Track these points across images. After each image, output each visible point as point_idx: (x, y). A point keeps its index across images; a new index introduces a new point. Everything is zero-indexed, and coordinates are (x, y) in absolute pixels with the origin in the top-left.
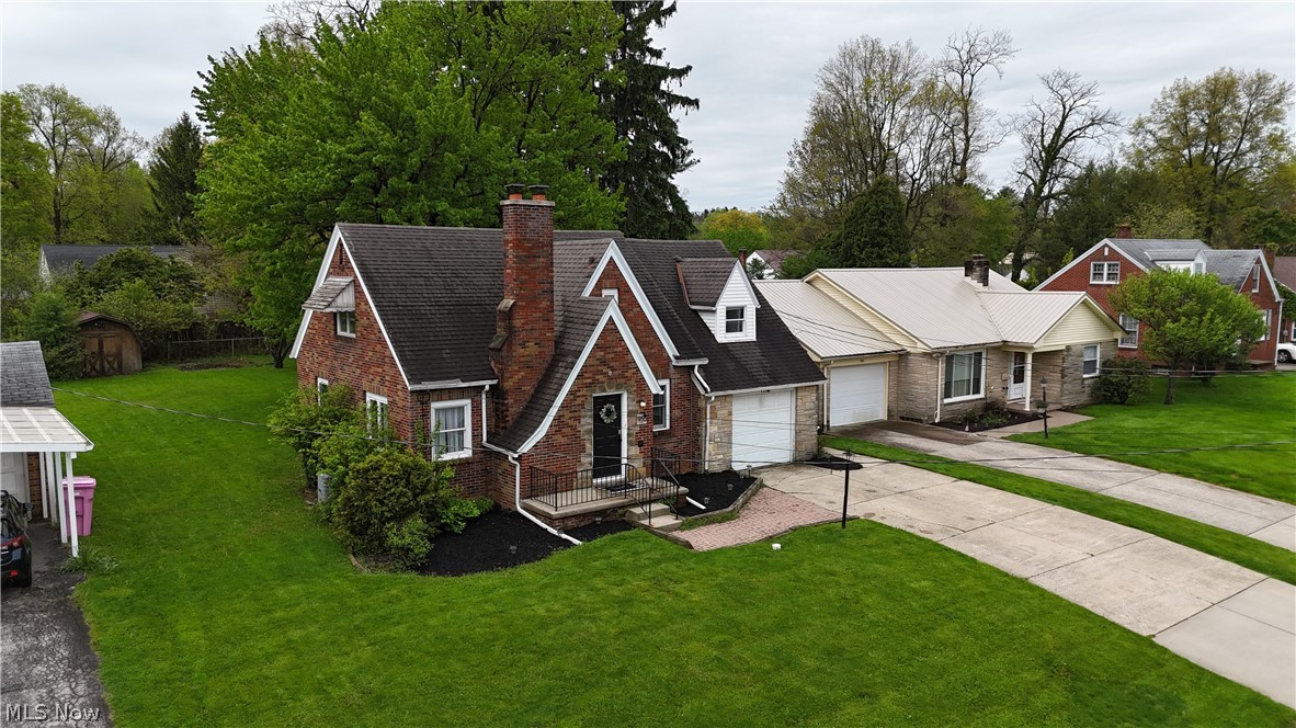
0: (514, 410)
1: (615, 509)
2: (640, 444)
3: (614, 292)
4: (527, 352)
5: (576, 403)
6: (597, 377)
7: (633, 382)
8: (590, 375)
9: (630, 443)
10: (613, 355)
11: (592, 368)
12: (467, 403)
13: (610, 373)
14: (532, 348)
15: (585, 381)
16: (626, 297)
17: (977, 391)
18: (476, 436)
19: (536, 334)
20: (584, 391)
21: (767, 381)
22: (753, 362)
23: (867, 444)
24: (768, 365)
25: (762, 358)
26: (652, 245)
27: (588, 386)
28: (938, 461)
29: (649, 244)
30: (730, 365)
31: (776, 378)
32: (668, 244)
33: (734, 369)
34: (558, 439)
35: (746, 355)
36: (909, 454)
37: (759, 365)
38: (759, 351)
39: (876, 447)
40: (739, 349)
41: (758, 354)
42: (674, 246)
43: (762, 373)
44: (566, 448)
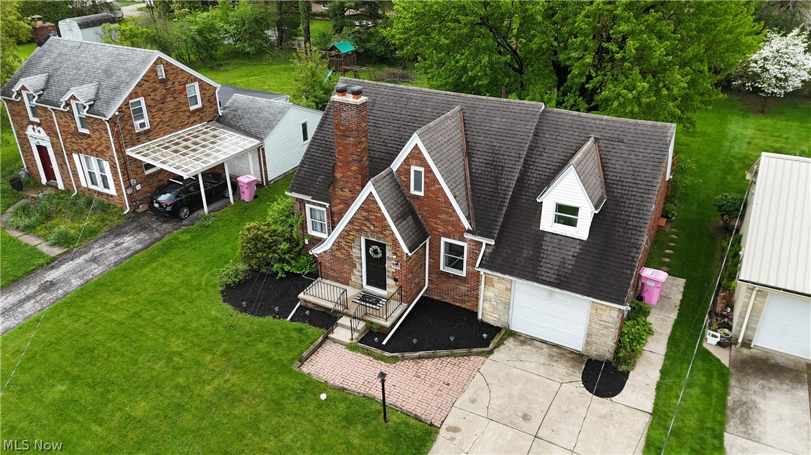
2: (396, 280)
4: (344, 194)
5: (349, 238)
6: (363, 227)
8: (358, 224)
10: (374, 217)
11: (360, 221)
12: (324, 210)
13: (372, 228)
15: (354, 227)
16: (430, 175)
18: (328, 230)
19: (350, 185)
20: (354, 233)
21: (548, 279)
22: (556, 259)
23: (715, 384)
24: (570, 267)
25: (570, 258)
26: (579, 119)
27: (357, 231)
28: (697, 447)
29: (576, 118)
30: (526, 253)
31: (563, 282)
32: (602, 120)
33: (526, 258)
34: (338, 254)
35: (556, 250)
36: (702, 421)
37: (558, 264)
38: (577, 250)
39: (708, 392)
40: (555, 241)
41: (571, 253)
42: (604, 123)
43: (552, 271)
44: (344, 261)
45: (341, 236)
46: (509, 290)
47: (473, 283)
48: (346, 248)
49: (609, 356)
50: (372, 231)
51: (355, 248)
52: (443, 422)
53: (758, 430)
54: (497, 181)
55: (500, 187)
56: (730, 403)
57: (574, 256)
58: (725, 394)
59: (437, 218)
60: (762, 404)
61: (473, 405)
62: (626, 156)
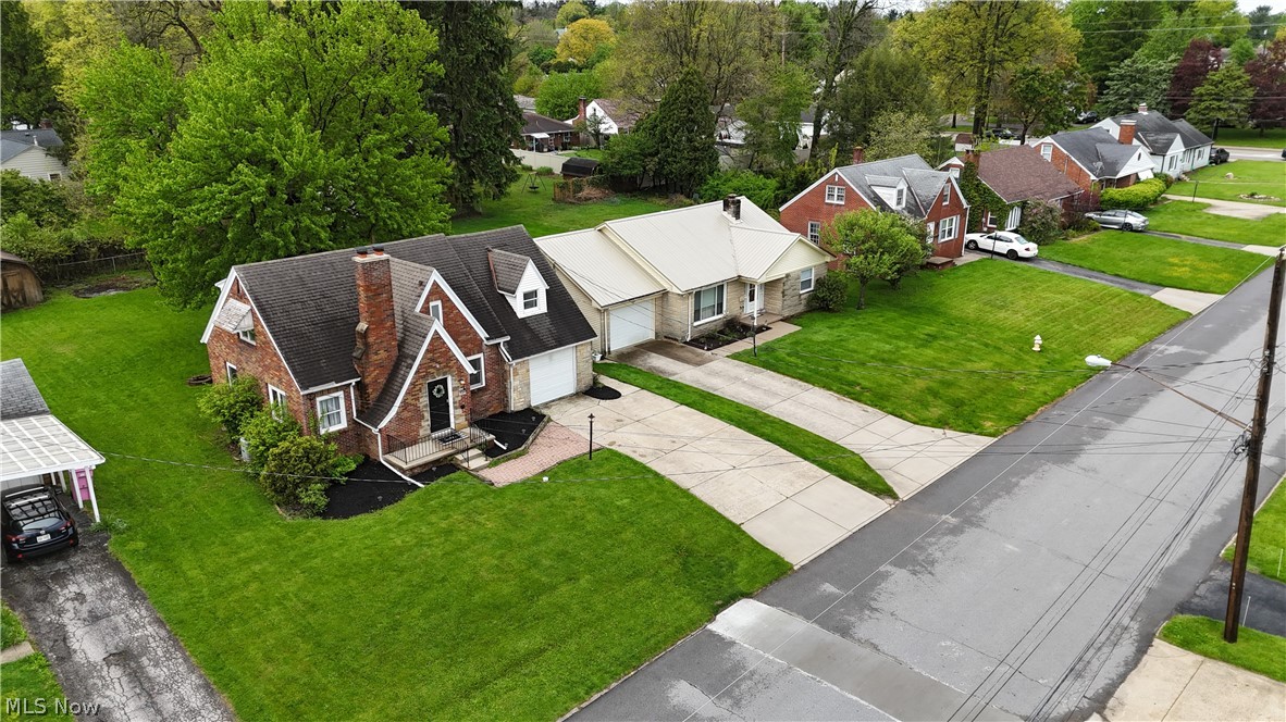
0: (373, 394)
1: (445, 457)
2: (462, 407)
3: (439, 303)
4: (379, 357)
5: (416, 389)
6: (429, 370)
7: (454, 369)
8: (424, 370)
9: (455, 408)
10: (439, 354)
11: (425, 366)
12: (341, 394)
13: (438, 366)
14: (383, 354)
15: (421, 374)
16: (448, 304)
17: (720, 312)
18: (349, 414)
19: (385, 344)
20: (420, 382)
21: (553, 344)
22: (544, 331)
23: (631, 369)
24: (554, 331)
25: (551, 326)
26: (469, 239)
27: (423, 377)
28: (673, 386)
29: (467, 239)
30: (528, 336)
31: (561, 341)
32: (483, 235)
33: (531, 339)
34: (405, 414)
35: (539, 325)
36: (655, 379)
37: (548, 332)
38: (549, 320)
39: (637, 373)
40: (533, 321)
42: (486, 236)
43: (550, 339)
44: (411, 419)
45: (406, 393)
46: (528, 371)
47: (492, 388)
48: (413, 402)
49: (592, 383)
50: (438, 370)
51: (421, 397)
52: (601, 445)
54: (469, 297)
55: (475, 301)
56: (648, 371)
57: (547, 325)
58: (641, 370)
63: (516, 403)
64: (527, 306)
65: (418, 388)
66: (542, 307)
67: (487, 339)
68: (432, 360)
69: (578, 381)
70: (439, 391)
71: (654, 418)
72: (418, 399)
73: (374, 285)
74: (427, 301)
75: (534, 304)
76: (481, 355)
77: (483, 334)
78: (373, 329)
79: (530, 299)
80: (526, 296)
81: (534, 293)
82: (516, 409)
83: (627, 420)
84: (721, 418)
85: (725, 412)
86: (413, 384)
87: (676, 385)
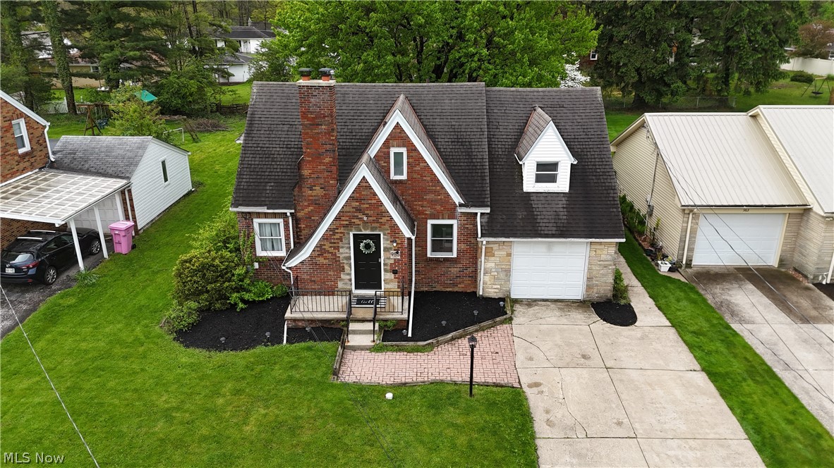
1: (338, 321)
2: (395, 272)
3: (404, 150)
4: (314, 193)
5: (335, 237)
6: (353, 221)
7: (387, 226)
8: (347, 218)
9: (385, 270)
10: (368, 206)
11: (349, 214)
13: (365, 218)
15: (342, 222)
16: (414, 154)
18: (288, 244)
19: (322, 181)
20: (342, 230)
21: (550, 232)
22: (549, 213)
23: (693, 296)
24: (565, 217)
25: (562, 210)
26: (518, 94)
27: (345, 226)
28: (723, 338)
29: (515, 93)
30: (521, 214)
31: (564, 231)
32: (538, 92)
33: (522, 219)
34: (321, 260)
35: (546, 206)
36: (708, 320)
37: (553, 217)
38: (565, 202)
39: (694, 302)
40: (542, 198)
41: (561, 206)
42: (542, 94)
43: (551, 225)
44: (328, 267)
45: (324, 238)
46: (509, 255)
47: (465, 262)
48: (331, 250)
49: (610, 295)
50: (365, 223)
51: (343, 247)
52: (519, 382)
53: (747, 317)
54: (469, 155)
55: (474, 160)
56: (713, 305)
57: (564, 208)
58: (705, 300)
59: (423, 200)
60: (733, 300)
61: (533, 362)
62: (571, 118)
63: (488, 286)
64: (539, 179)
65: (337, 236)
66: (562, 184)
67: (461, 205)
68: (358, 210)
69: (589, 287)
70: (368, 246)
71: (634, 374)
72: (338, 248)
73: (312, 113)
74: (387, 144)
75: (553, 179)
76: (454, 222)
77: (456, 198)
78: (309, 162)
79: (547, 171)
80: (541, 166)
81: (554, 166)
82: (487, 295)
83: (597, 361)
84: (742, 419)
85: (761, 412)
86: (331, 230)
87: (731, 340)
